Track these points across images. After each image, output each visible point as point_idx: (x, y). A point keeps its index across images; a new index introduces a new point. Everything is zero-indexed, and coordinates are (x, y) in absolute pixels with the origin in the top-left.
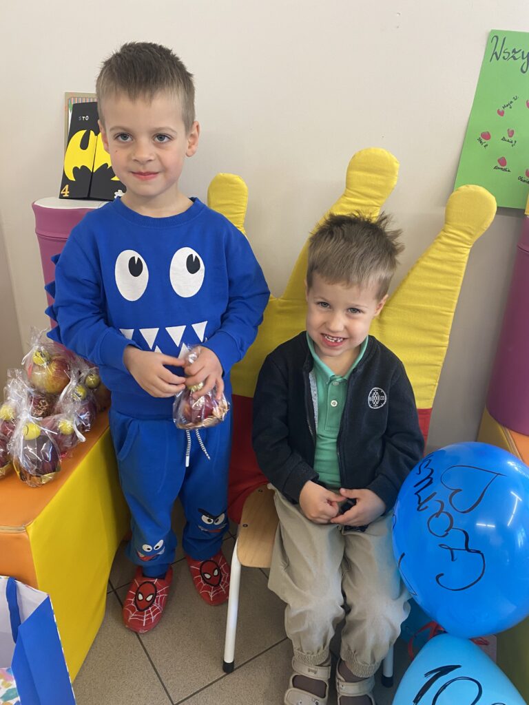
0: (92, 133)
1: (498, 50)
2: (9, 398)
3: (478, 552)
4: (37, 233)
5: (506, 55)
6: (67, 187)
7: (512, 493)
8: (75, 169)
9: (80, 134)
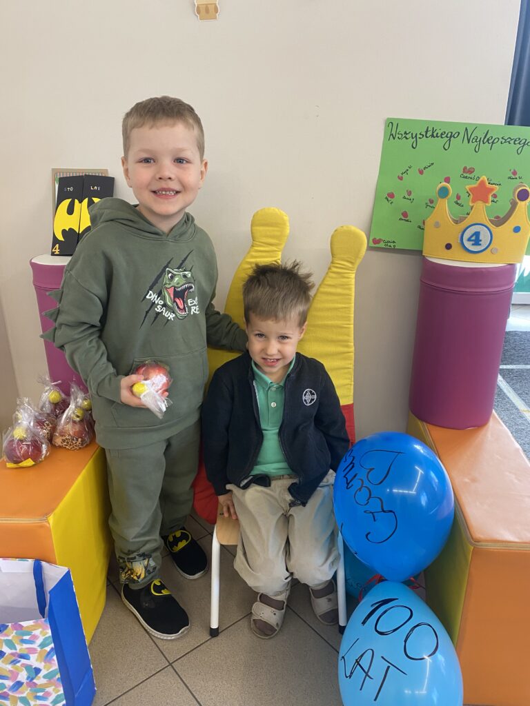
0: (76, 201)
1: (394, 132)
2: (19, 421)
3: (391, 511)
4: (34, 285)
5: (400, 136)
6: (57, 246)
7: (417, 467)
8: (64, 232)
9: (67, 202)
